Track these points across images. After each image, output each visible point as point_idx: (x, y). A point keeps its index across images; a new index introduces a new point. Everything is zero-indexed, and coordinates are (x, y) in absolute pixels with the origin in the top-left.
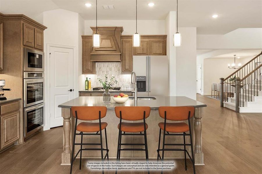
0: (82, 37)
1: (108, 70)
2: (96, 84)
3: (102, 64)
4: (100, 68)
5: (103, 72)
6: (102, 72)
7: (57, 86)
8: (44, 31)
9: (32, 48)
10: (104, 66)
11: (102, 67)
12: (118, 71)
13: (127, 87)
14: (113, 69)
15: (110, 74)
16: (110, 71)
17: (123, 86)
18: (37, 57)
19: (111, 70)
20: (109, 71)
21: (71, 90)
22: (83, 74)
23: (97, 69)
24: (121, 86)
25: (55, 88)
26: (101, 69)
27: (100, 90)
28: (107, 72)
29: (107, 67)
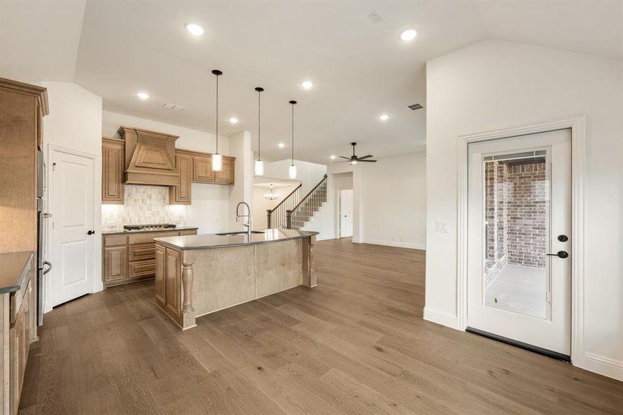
0: (103, 139)
1: (145, 197)
5: (135, 201)
6: (133, 200)
7: (65, 227)
10: (137, 192)
12: (162, 200)
14: (154, 196)
15: (148, 204)
16: (148, 201)
19: (151, 198)
20: (146, 200)
21: (90, 233)
22: (103, 203)
27: (142, 230)
28: (143, 200)
29: (144, 192)
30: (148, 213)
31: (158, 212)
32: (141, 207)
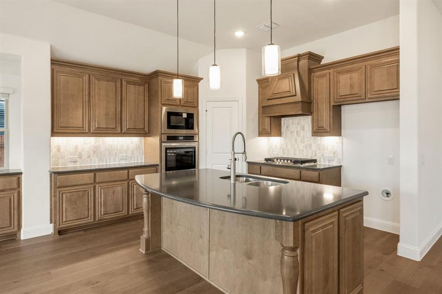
0: (258, 81)
1: (299, 129)
2: (282, 152)
3: (291, 120)
4: (288, 126)
5: (291, 133)
8: (199, 83)
9: (178, 106)
10: (293, 123)
11: (291, 124)
13: (329, 161)
15: (302, 136)
16: (302, 131)
17: (322, 159)
18: (183, 117)
20: (300, 132)
22: (259, 136)
23: (283, 129)
24: (320, 158)
25: (214, 154)
26: (288, 129)
28: (297, 132)
29: (298, 124)
30: (301, 146)
31: (311, 144)
32: (296, 139)
